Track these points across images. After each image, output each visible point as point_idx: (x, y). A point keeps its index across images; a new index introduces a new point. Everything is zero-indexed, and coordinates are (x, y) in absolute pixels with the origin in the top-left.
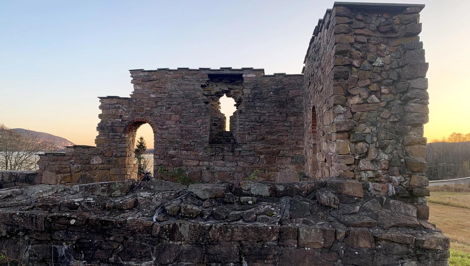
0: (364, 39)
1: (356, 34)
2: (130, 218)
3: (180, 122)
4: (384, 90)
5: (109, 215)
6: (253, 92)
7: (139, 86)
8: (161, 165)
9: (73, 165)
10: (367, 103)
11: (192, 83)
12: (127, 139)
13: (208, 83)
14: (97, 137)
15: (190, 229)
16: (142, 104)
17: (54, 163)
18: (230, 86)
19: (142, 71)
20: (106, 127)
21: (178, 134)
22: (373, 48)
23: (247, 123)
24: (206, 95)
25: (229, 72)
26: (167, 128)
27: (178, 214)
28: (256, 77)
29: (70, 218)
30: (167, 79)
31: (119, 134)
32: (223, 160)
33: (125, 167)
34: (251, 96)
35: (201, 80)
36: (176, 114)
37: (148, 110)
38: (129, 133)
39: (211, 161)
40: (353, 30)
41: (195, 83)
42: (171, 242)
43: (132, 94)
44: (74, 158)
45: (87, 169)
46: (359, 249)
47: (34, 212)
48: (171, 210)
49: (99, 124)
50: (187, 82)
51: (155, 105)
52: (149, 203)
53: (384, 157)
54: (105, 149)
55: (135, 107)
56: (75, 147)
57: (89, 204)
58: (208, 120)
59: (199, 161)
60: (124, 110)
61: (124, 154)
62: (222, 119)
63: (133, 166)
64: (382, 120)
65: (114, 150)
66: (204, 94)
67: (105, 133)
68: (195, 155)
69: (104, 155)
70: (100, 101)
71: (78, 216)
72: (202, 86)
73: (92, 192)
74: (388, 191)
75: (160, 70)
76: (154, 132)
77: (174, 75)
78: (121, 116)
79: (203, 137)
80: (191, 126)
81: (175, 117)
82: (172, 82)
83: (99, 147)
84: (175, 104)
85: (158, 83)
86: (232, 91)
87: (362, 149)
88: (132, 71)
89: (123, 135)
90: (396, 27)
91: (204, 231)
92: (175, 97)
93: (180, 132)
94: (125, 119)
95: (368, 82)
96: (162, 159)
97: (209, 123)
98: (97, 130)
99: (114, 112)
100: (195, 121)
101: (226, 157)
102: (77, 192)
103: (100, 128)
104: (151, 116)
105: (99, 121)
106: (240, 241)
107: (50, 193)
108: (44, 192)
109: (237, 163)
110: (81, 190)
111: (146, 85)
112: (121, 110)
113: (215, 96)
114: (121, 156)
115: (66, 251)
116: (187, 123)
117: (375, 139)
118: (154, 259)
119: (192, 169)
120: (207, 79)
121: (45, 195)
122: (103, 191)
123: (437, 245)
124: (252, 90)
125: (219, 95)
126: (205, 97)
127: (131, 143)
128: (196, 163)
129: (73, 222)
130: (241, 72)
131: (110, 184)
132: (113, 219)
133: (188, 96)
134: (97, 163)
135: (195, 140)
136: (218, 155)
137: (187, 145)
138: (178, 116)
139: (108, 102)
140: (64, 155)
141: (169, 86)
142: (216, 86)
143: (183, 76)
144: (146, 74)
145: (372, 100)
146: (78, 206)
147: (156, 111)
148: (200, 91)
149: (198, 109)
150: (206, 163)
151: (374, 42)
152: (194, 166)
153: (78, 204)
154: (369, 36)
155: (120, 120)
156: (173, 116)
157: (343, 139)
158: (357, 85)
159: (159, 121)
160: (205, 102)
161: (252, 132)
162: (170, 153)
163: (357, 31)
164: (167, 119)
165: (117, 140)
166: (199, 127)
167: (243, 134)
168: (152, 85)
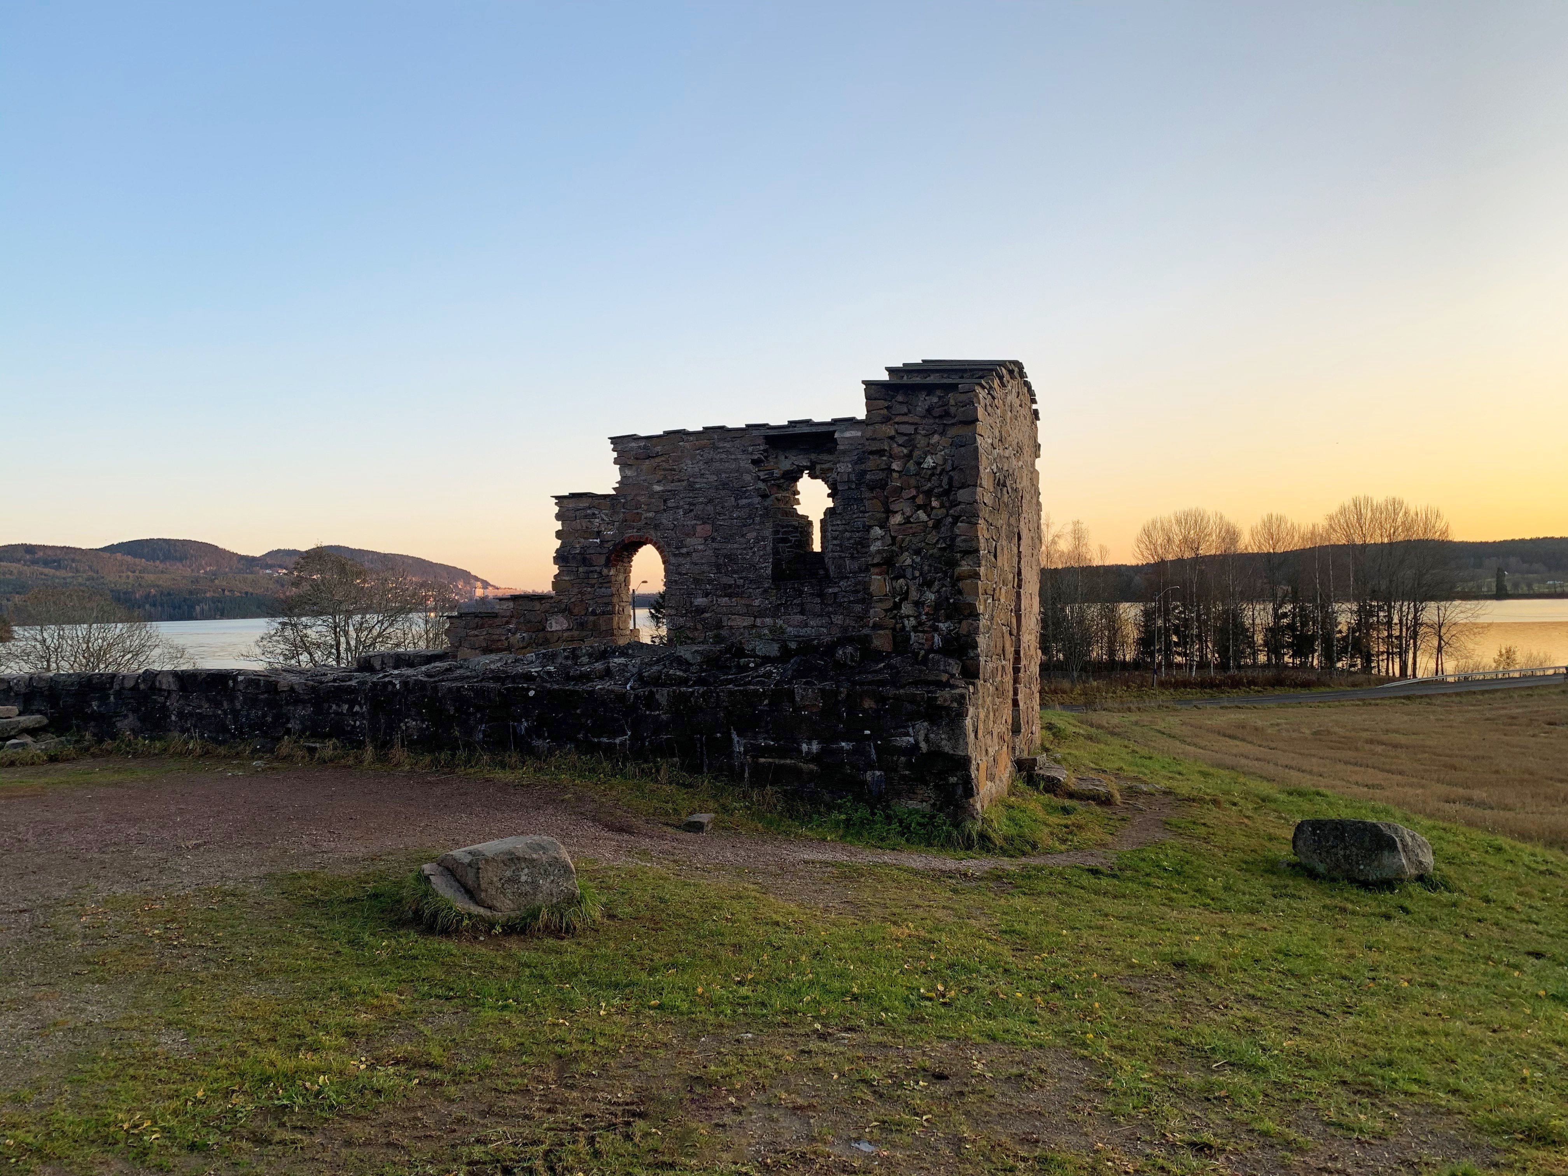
0: (910, 429)
1: (898, 423)
2: (599, 687)
3: (714, 540)
4: (935, 503)
5: (574, 685)
6: (857, 467)
7: (629, 469)
8: (682, 627)
9: (514, 634)
10: (910, 522)
11: (733, 457)
12: (613, 579)
13: (765, 454)
14: (556, 577)
15: (668, 695)
16: (638, 506)
17: (476, 633)
18: (813, 456)
19: (634, 438)
20: (571, 556)
21: (709, 564)
22: (921, 442)
23: (847, 534)
24: (764, 481)
25: (806, 430)
26: (688, 553)
27: (656, 681)
28: (862, 436)
29: (529, 689)
30: (682, 452)
31: (598, 569)
32: (802, 613)
33: (613, 635)
34: (853, 477)
35: (750, 449)
36: (703, 523)
37: (651, 518)
38: (615, 566)
39: (779, 617)
40: (893, 417)
41: (739, 457)
42: (648, 713)
43: (617, 485)
44: (514, 620)
45: (540, 642)
46: (864, 711)
47: (486, 684)
48: (649, 676)
49: (557, 551)
50: (724, 456)
51: (662, 507)
52: (623, 670)
53: (931, 597)
54: (573, 600)
55: (624, 513)
56: (515, 598)
57: (549, 673)
58: (768, 532)
59: (755, 617)
60: (602, 520)
61: (609, 608)
62: (802, 527)
63: (628, 632)
64: (928, 547)
65: (589, 602)
66: (759, 477)
67: (570, 569)
68: (747, 606)
69: (571, 613)
70: (556, 504)
71: (537, 687)
72: (754, 462)
73: (553, 659)
74: (933, 643)
75: (668, 434)
76: (664, 562)
77: (697, 443)
78: (599, 532)
79: (762, 568)
80: (735, 546)
81: (703, 530)
82: (693, 457)
83: (561, 597)
84: (702, 503)
85: (667, 461)
86: (818, 467)
87: (901, 587)
88: (615, 440)
89: (605, 571)
90: (953, 410)
91: (684, 698)
92: (700, 489)
93: (713, 559)
94: (607, 538)
95: (914, 492)
96: (682, 617)
97: (771, 538)
98: (555, 563)
99: (584, 525)
100: (743, 536)
101: (808, 607)
102: (532, 662)
103: (561, 558)
104: (656, 529)
105: (558, 543)
106: (727, 707)
107: (499, 664)
108: (491, 662)
109: (830, 618)
110: (537, 658)
111: (644, 467)
112: (597, 520)
113: (782, 481)
114: (603, 613)
115: (526, 728)
116: (727, 540)
117: (917, 574)
118: (629, 733)
119: (742, 634)
120: (762, 448)
121: (493, 667)
122: (567, 658)
123: (952, 702)
124: (856, 463)
125: (794, 476)
126: (761, 485)
127: (623, 585)
128: (748, 622)
129: (532, 693)
130: (832, 429)
131: (574, 649)
132: (579, 688)
133: (727, 484)
134: (559, 628)
135: (744, 574)
136: (791, 604)
137: (730, 586)
138: (708, 527)
139: (571, 504)
140: (495, 616)
141: (689, 466)
142: (786, 457)
143: (714, 444)
144: (642, 444)
145: (918, 518)
146: (536, 677)
147: (666, 519)
148: (749, 472)
149: (747, 510)
150: (768, 621)
151: (923, 432)
152: (744, 627)
153: (536, 674)
154: (916, 424)
155: (598, 541)
156: (699, 528)
157: (880, 574)
158: (900, 497)
159: (672, 539)
160: (760, 496)
161: (858, 552)
162: (696, 604)
163: (897, 419)
164: (688, 535)
165: (594, 581)
166: (751, 548)
167: (841, 557)
168: (655, 465)
